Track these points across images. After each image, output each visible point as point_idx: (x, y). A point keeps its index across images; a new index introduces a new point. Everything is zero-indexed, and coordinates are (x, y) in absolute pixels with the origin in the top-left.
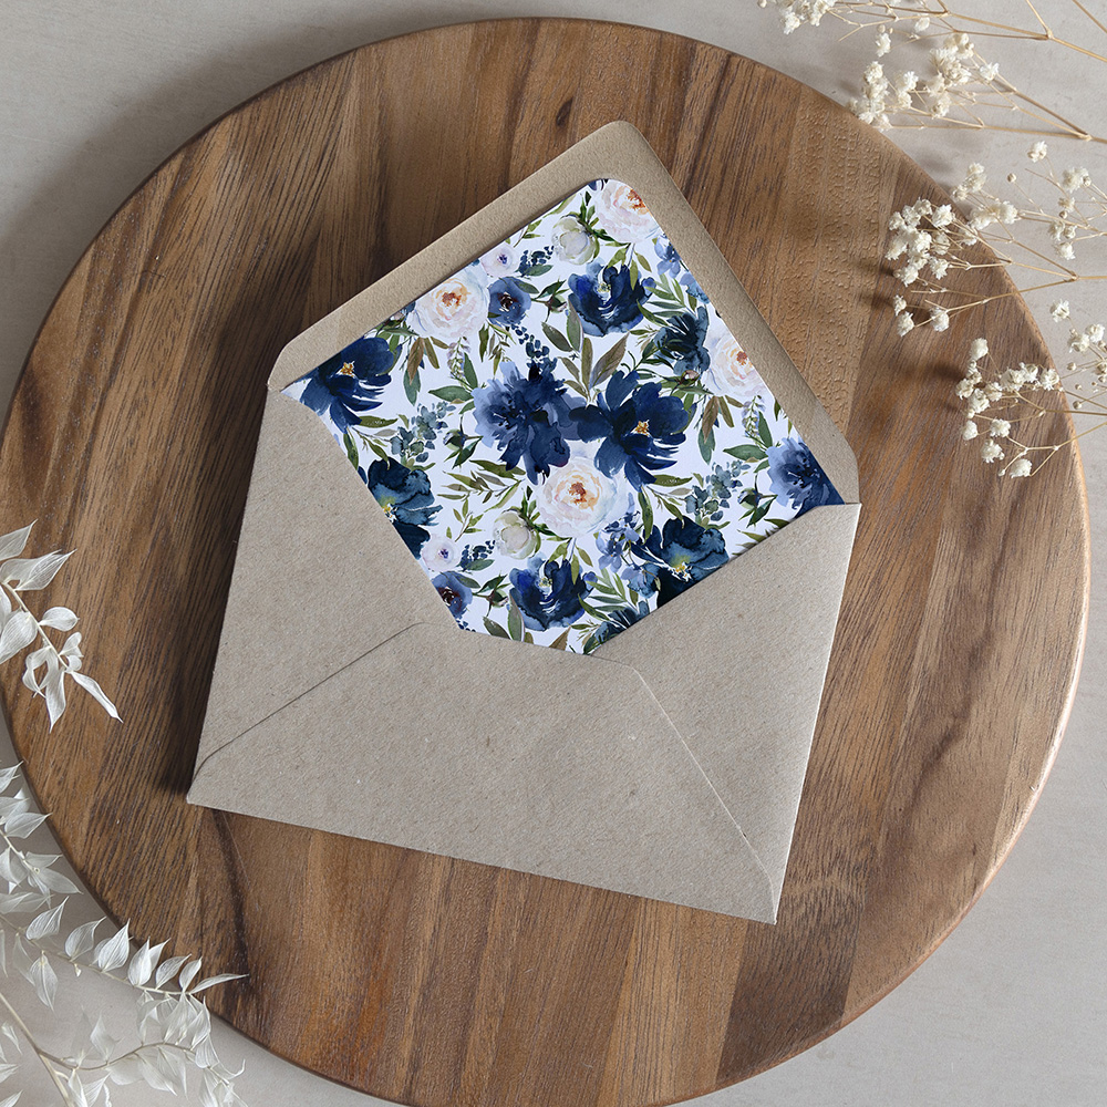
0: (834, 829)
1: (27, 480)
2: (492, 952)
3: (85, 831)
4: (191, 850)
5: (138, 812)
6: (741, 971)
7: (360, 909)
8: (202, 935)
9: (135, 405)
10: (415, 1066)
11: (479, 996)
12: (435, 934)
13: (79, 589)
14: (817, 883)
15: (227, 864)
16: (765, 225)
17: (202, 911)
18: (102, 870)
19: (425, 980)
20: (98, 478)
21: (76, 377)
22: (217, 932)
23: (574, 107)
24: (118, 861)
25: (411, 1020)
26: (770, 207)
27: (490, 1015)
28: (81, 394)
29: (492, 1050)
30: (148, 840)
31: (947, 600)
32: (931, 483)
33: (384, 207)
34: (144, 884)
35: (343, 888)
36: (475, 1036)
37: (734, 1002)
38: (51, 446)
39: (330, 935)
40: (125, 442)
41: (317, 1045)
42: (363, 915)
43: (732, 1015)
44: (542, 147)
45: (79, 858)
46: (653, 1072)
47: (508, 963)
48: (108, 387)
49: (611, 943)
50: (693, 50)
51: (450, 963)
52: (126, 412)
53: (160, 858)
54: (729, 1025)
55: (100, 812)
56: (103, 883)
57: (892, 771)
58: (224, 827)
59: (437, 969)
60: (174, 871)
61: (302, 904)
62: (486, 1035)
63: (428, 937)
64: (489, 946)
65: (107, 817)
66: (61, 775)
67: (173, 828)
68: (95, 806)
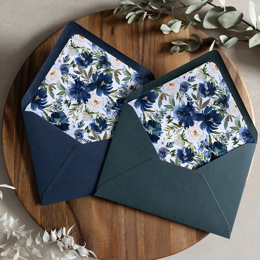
2: (138, 223)
3: (39, 216)
4: (65, 215)
5: (51, 209)
7: (106, 220)
10: (127, 253)
11: (138, 233)
12: (125, 221)
15: (74, 216)
18: (45, 224)
19: (125, 233)
22: (75, 232)
24: (49, 221)
25: (124, 243)
29: (144, 245)
30: (55, 215)
35: (101, 215)
36: (139, 243)
39: (101, 227)
41: (103, 253)
42: (107, 221)
45: (39, 222)
46: (181, 242)
47: (143, 224)
51: (130, 227)
55: (42, 211)
58: (71, 208)
59: (127, 229)
60: (62, 221)
61: (93, 221)
62: (141, 242)
63: (123, 222)
64: (138, 221)
65: (44, 211)
66: (31, 204)
67: (60, 210)
68: (41, 209)
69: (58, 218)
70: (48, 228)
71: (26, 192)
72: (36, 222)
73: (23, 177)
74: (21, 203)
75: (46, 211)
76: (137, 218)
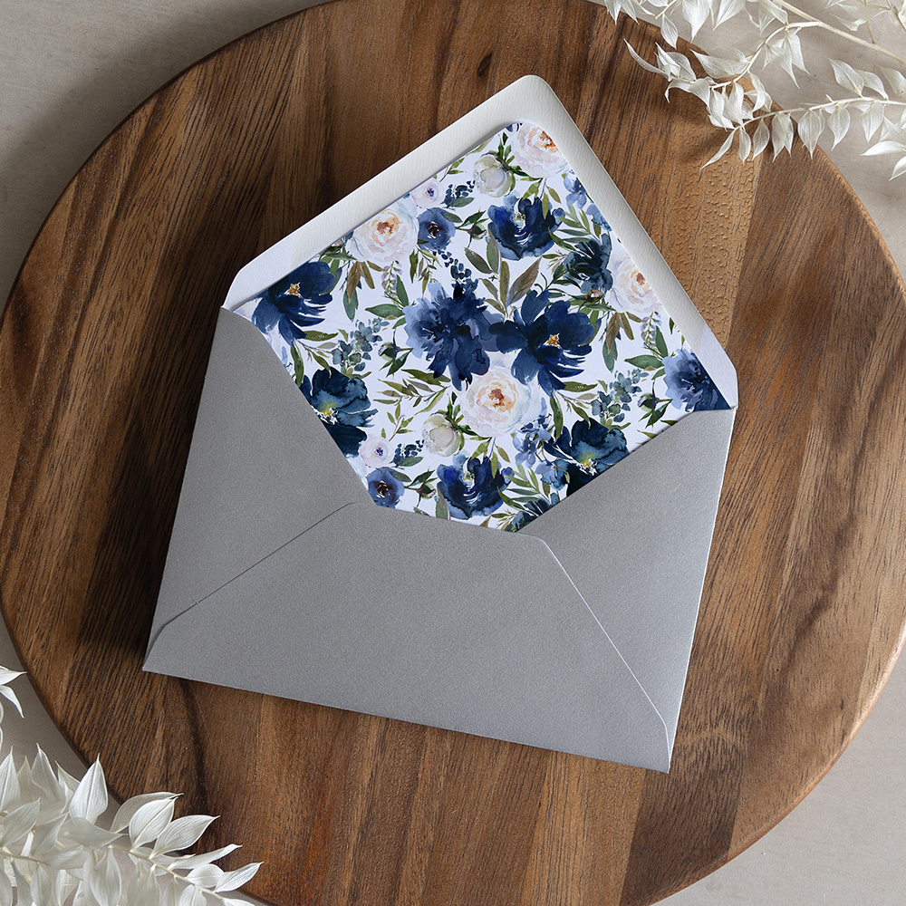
0: (721, 686)
1: (17, 381)
2: (422, 795)
3: (65, 689)
4: (158, 706)
5: (112, 672)
6: (640, 811)
7: (306, 758)
8: (167, 781)
9: (112, 316)
10: (354, 896)
11: (411, 834)
12: (373, 779)
13: (62, 476)
14: (705, 734)
15: (189, 718)
16: (657, 163)
17: (167, 760)
18: (80, 724)
19: (363, 823)
20: (79, 379)
21: (60, 291)
22: (181, 778)
23: (493, 60)
24: (94, 716)
25: (351, 855)
26: (661, 147)
27: (420, 850)
28: (65, 306)
29: (422, 881)
30: (121, 697)
31: (816, 488)
32: (801, 386)
33: (329, 146)
34: (117, 736)
35: (292, 739)
36: (406, 870)
37: (634, 838)
38: (38, 351)
39: (280, 780)
40: (103, 348)
41: (268, 877)
42: (309, 762)
43: (632, 849)
44: (465, 95)
45: (59, 714)
46: (563, 900)
47: (436, 805)
48: (88, 301)
49: (526, 787)
50: (595, 12)
51: (385, 804)
52: (104, 323)
53: (131, 713)
54: (630, 858)
55: (78, 673)
56: (80, 735)
57: (770, 636)
59: (374, 811)
60: (143, 725)
61: (255, 753)
62: (417, 869)
63: (366, 781)
64: (420, 790)
65: (84, 676)
66: (44, 639)
67: (143, 686)
68: (74, 667)
69: (132, 710)
70: (86, 740)
71: (36, 591)
72: (49, 709)
73: (34, 535)
74: (8, 625)
75: (90, 676)
76: (420, 775)
